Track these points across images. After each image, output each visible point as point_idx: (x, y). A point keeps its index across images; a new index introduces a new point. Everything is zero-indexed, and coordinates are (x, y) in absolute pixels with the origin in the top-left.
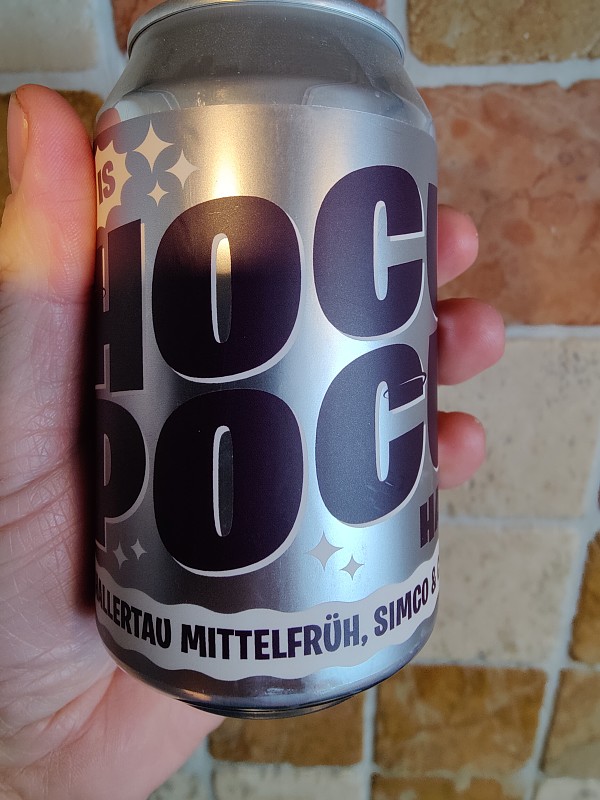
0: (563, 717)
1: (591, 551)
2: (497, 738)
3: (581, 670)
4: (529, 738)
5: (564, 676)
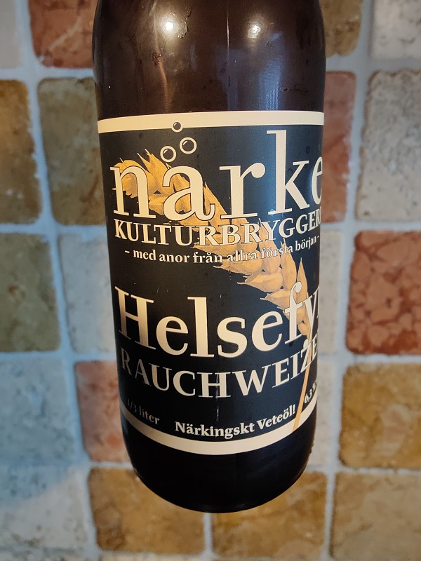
0: (341, 509)
1: (345, 381)
2: (297, 526)
3: (349, 471)
4: (320, 527)
5: (338, 477)
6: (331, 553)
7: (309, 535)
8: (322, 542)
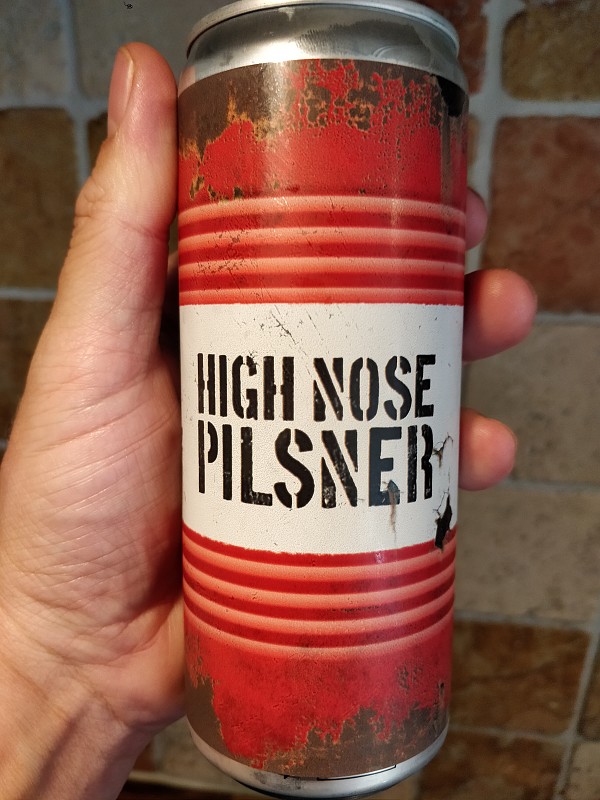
2: (539, 694)
4: (570, 696)
6: (581, 730)
7: (554, 705)
8: (569, 715)
